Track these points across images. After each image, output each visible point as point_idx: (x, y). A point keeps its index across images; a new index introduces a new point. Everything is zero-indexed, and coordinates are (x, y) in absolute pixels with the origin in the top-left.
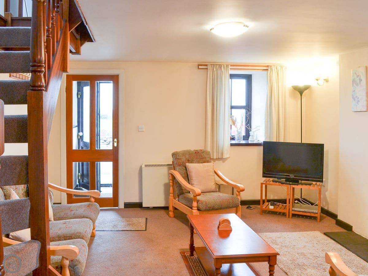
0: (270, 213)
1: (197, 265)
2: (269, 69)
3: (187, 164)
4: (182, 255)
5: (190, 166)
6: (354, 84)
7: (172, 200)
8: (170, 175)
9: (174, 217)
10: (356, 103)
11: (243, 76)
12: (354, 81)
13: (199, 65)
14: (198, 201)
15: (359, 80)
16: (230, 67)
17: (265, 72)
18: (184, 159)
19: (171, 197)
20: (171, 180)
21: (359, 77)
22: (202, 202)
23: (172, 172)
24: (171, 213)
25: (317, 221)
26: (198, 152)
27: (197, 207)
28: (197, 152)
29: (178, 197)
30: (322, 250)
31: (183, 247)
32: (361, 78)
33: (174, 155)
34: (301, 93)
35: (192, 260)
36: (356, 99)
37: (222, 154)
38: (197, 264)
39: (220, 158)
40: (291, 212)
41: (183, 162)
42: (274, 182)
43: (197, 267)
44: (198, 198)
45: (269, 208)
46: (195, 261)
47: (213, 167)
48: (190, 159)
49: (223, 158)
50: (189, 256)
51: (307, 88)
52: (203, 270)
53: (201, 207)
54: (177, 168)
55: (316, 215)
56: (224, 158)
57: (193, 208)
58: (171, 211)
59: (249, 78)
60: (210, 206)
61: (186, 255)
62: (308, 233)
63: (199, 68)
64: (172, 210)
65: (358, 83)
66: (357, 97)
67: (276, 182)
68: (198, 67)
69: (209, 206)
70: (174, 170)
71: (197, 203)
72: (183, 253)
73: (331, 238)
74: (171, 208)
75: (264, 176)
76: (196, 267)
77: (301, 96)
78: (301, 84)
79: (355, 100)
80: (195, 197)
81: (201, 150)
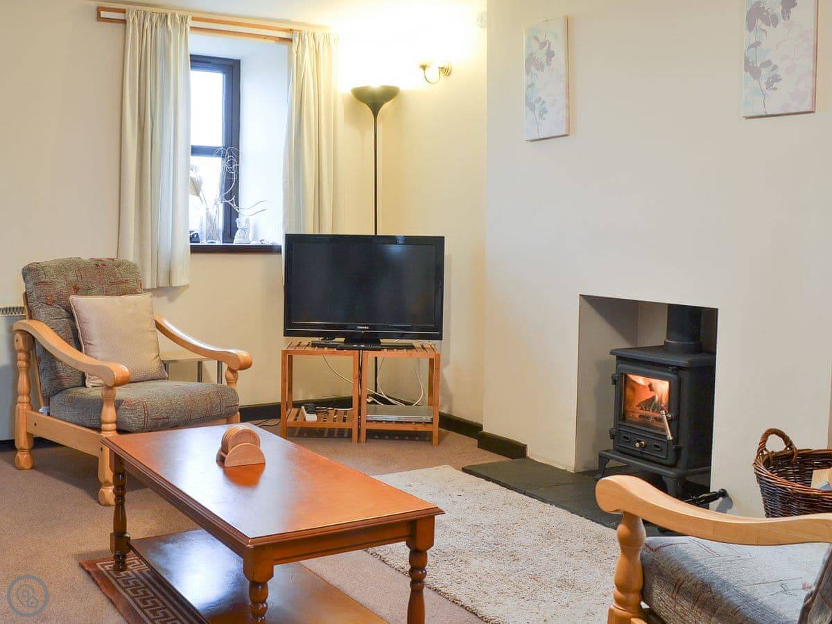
0: (305, 435)
1: (146, 594)
2: (296, 39)
3: (74, 299)
4: (88, 573)
5: (82, 303)
6: (533, 68)
7: (26, 414)
8: (19, 336)
9: (31, 468)
10: (537, 117)
11: (215, 61)
12: (531, 61)
13: (99, 10)
14: (118, 404)
15: (547, 54)
16: (190, 23)
17: (284, 47)
18: (60, 285)
19: (23, 406)
20: (21, 351)
21: (546, 48)
22: (132, 406)
23: (25, 325)
24: (23, 458)
25: (432, 444)
26: (104, 265)
27: (116, 422)
28: (99, 265)
29: (48, 404)
30: (481, 509)
31: (84, 549)
32: (552, 49)
33: (29, 272)
34: (375, 109)
35: (126, 582)
36: (537, 106)
37: (169, 274)
38: (144, 592)
39: (162, 287)
40: (365, 427)
41: (59, 294)
42: (315, 347)
43: (149, 601)
44: (120, 393)
45: (305, 420)
46: (136, 584)
47: (152, 306)
48: (79, 285)
49: (173, 285)
50: (112, 572)
51: (390, 94)
52: (171, 607)
53: (130, 419)
54: (43, 312)
55: (428, 428)
56: (175, 287)
57: (104, 426)
58: (22, 449)
59: (231, 69)
60: (158, 415)
61: (102, 569)
62: (425, 471)
63: (99, 18)
64: (27, 447)
65: (545, 63)
66: (539, 100)
67: (322, 346)
68: (99, 14)
69: (154, 415)
70: (31, 318)
71: (117, 409)
72: (89, 566)
73: (488, 479)
74: (22, 442)
75: (287, 334)
76: (144, 601)
77: (375, 117)
78: (375, 83)
79: (533, 109)
80: (110, 392)
81: (110, 259)
